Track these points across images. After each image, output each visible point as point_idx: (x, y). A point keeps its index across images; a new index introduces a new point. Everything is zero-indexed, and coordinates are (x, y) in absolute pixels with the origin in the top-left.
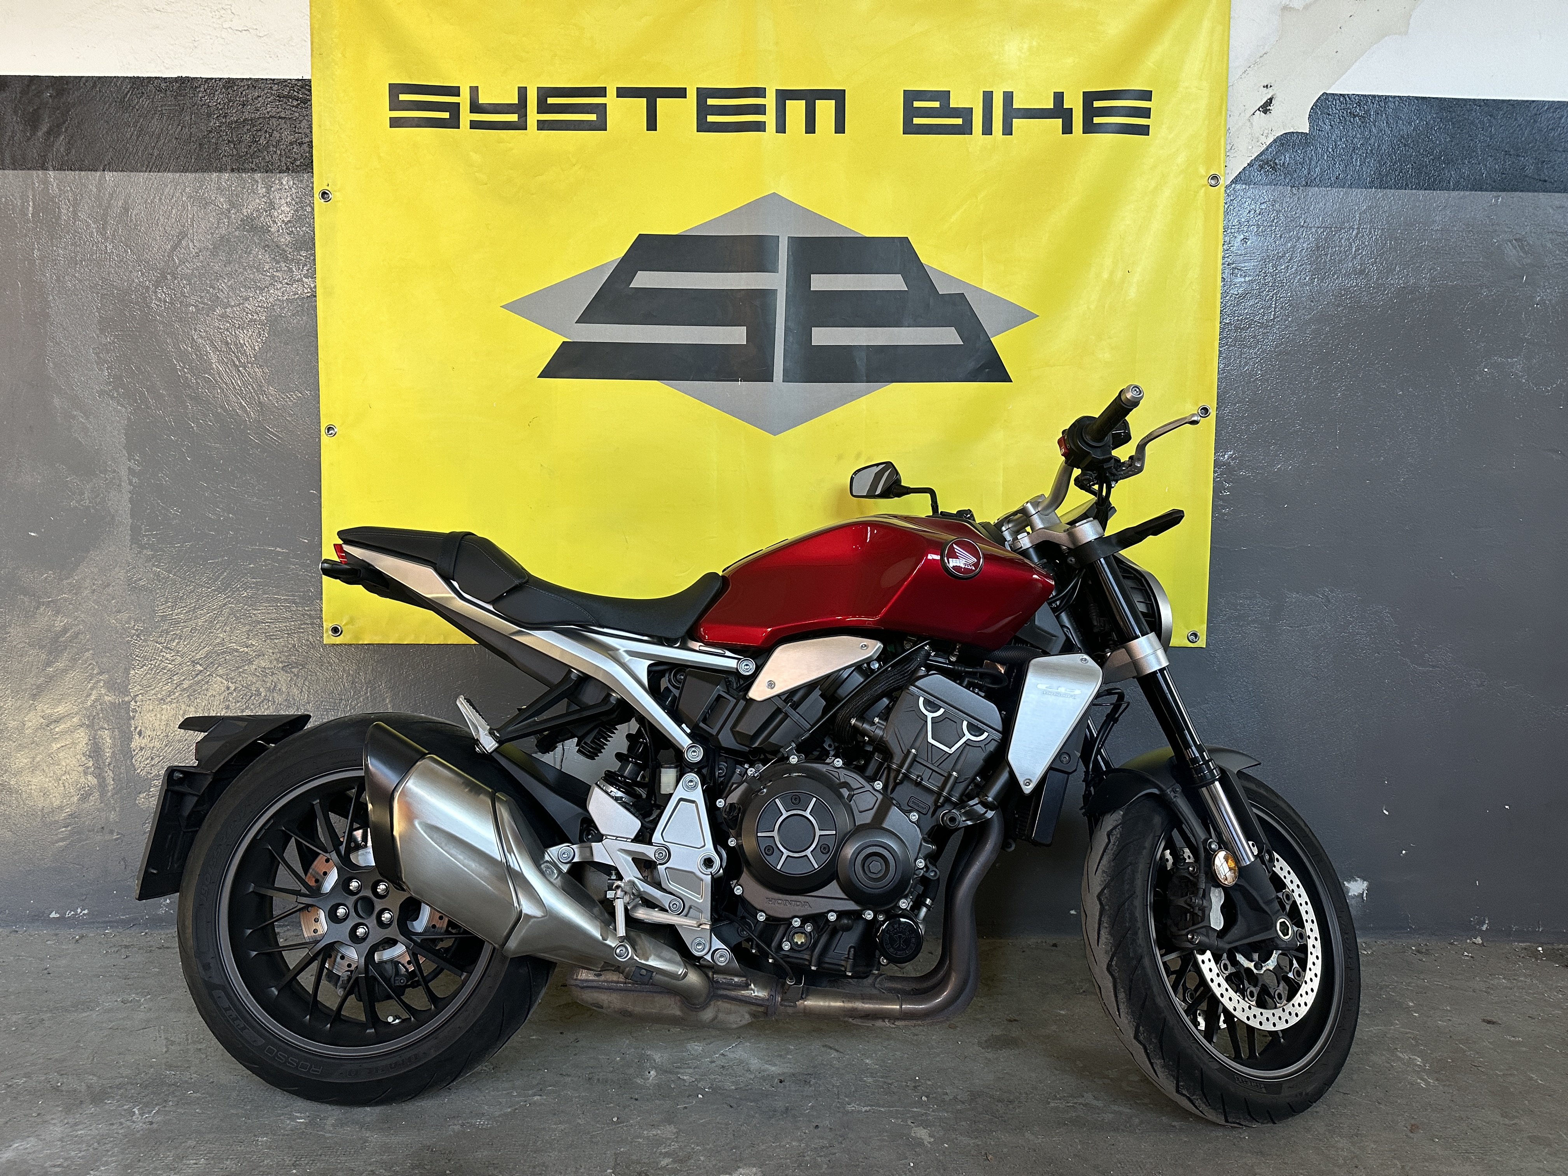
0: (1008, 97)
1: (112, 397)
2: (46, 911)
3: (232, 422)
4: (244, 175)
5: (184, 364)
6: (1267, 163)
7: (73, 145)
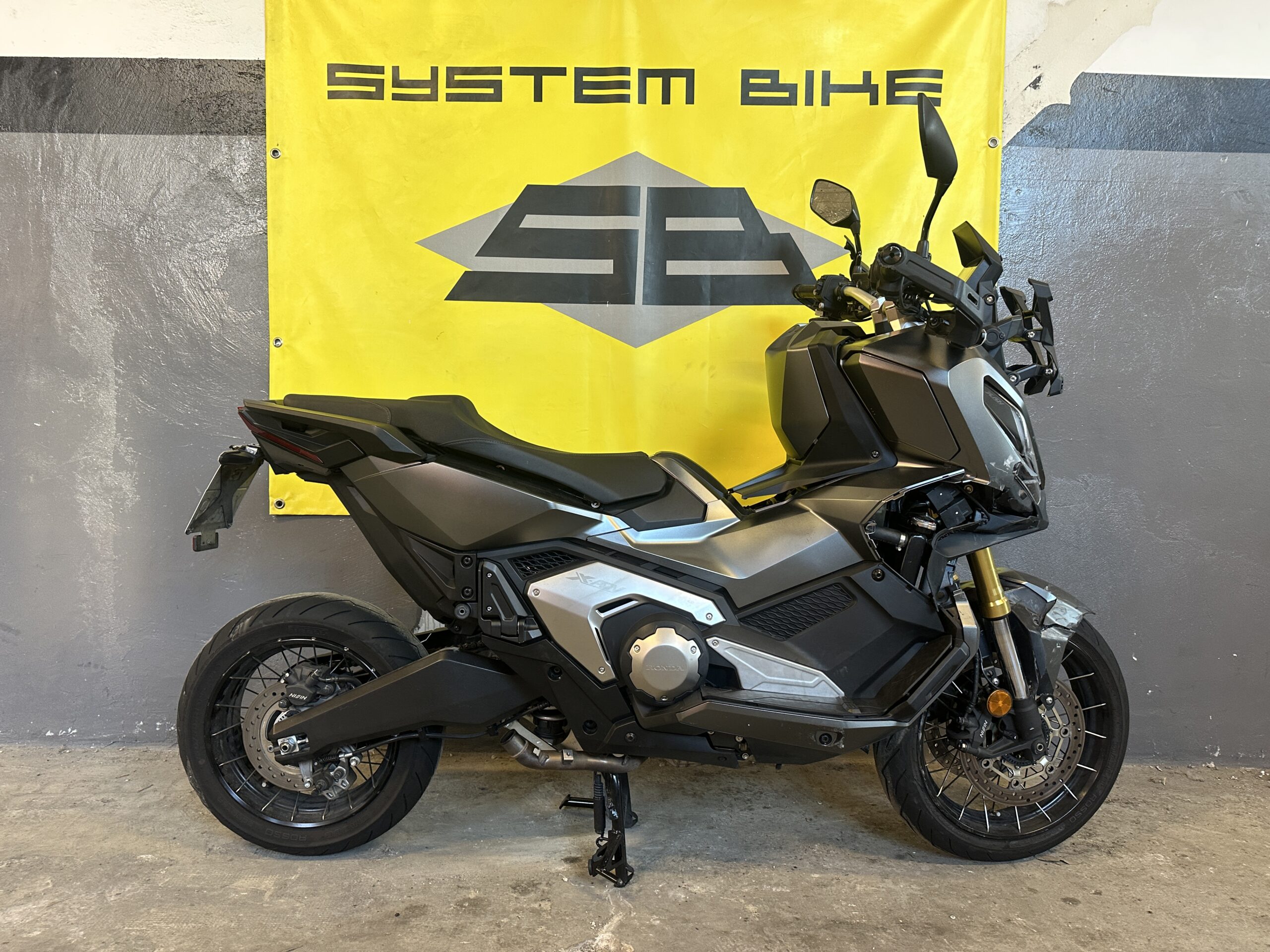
0: (826, 75)
1: (103, 315)
2: (44, 731)
3: (198, 335)
4: (211, 137)
5: (161, 288)
6: (1036, 129)
7: (74, 113)
